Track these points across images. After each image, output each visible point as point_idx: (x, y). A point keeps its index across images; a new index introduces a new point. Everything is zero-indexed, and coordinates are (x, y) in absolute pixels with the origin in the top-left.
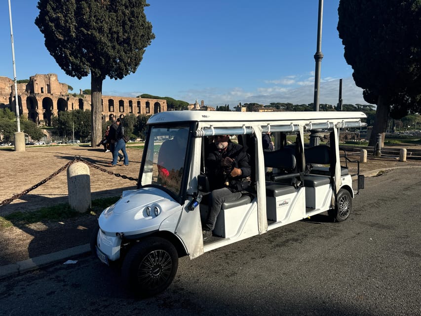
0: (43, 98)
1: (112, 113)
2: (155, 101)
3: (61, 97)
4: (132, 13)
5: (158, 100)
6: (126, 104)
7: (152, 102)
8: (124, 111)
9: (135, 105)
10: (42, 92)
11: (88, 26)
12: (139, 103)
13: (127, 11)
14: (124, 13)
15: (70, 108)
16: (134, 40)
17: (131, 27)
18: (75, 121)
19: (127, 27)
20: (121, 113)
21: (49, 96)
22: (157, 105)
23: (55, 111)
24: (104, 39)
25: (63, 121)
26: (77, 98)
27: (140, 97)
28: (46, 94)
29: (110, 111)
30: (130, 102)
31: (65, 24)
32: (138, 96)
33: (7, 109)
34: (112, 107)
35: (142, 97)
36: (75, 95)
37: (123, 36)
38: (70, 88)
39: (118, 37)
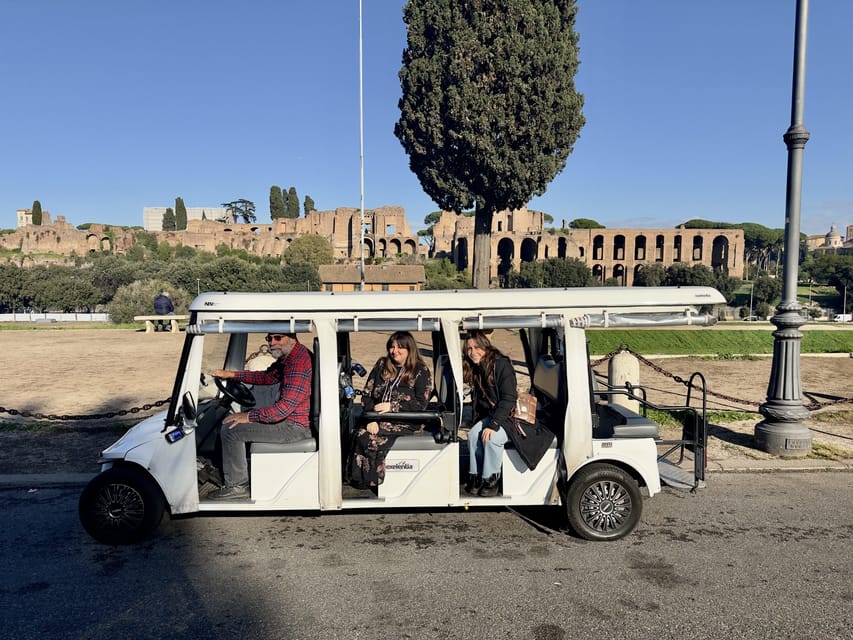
0: (499, 239)
1: (620, 262)
2: (717, 233)
3: (529, 236)
4: (534, 87)
5: (722, 230)
6: (651, 243)
7: (709, 237)
8: (644, 258)
9: (669, 243)
10: (500, 229)
11: (458, 126)
12: (678, 240)
13: (525, 86)
14: (519, 90)
15: (541, 255)
16: (537, 135)
17: (533, 113)
18: (545, 279)
19: (524, 114)
20: (638, 262)
21: (509, 235)
22: (720, 243)
23: (516, 260)
24: (485, 143)
25: (525, 279)
26: (556, 237)
27: (683, 227)
28: (505, 233)
29: (615, 258)
30: (660, 240)
31: (427, 128)
32: (677, 225)
33: (446, 259)
34: (620, 251)
35: (687, 227)
36: (552, 232)
37: (517, 132)
38: (549, 218)
39: (508, 135)
